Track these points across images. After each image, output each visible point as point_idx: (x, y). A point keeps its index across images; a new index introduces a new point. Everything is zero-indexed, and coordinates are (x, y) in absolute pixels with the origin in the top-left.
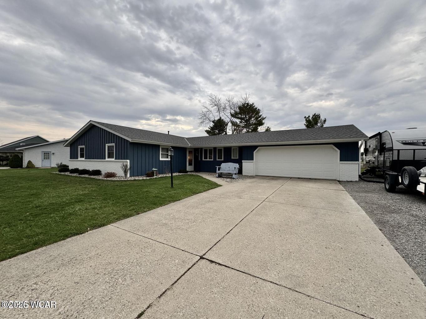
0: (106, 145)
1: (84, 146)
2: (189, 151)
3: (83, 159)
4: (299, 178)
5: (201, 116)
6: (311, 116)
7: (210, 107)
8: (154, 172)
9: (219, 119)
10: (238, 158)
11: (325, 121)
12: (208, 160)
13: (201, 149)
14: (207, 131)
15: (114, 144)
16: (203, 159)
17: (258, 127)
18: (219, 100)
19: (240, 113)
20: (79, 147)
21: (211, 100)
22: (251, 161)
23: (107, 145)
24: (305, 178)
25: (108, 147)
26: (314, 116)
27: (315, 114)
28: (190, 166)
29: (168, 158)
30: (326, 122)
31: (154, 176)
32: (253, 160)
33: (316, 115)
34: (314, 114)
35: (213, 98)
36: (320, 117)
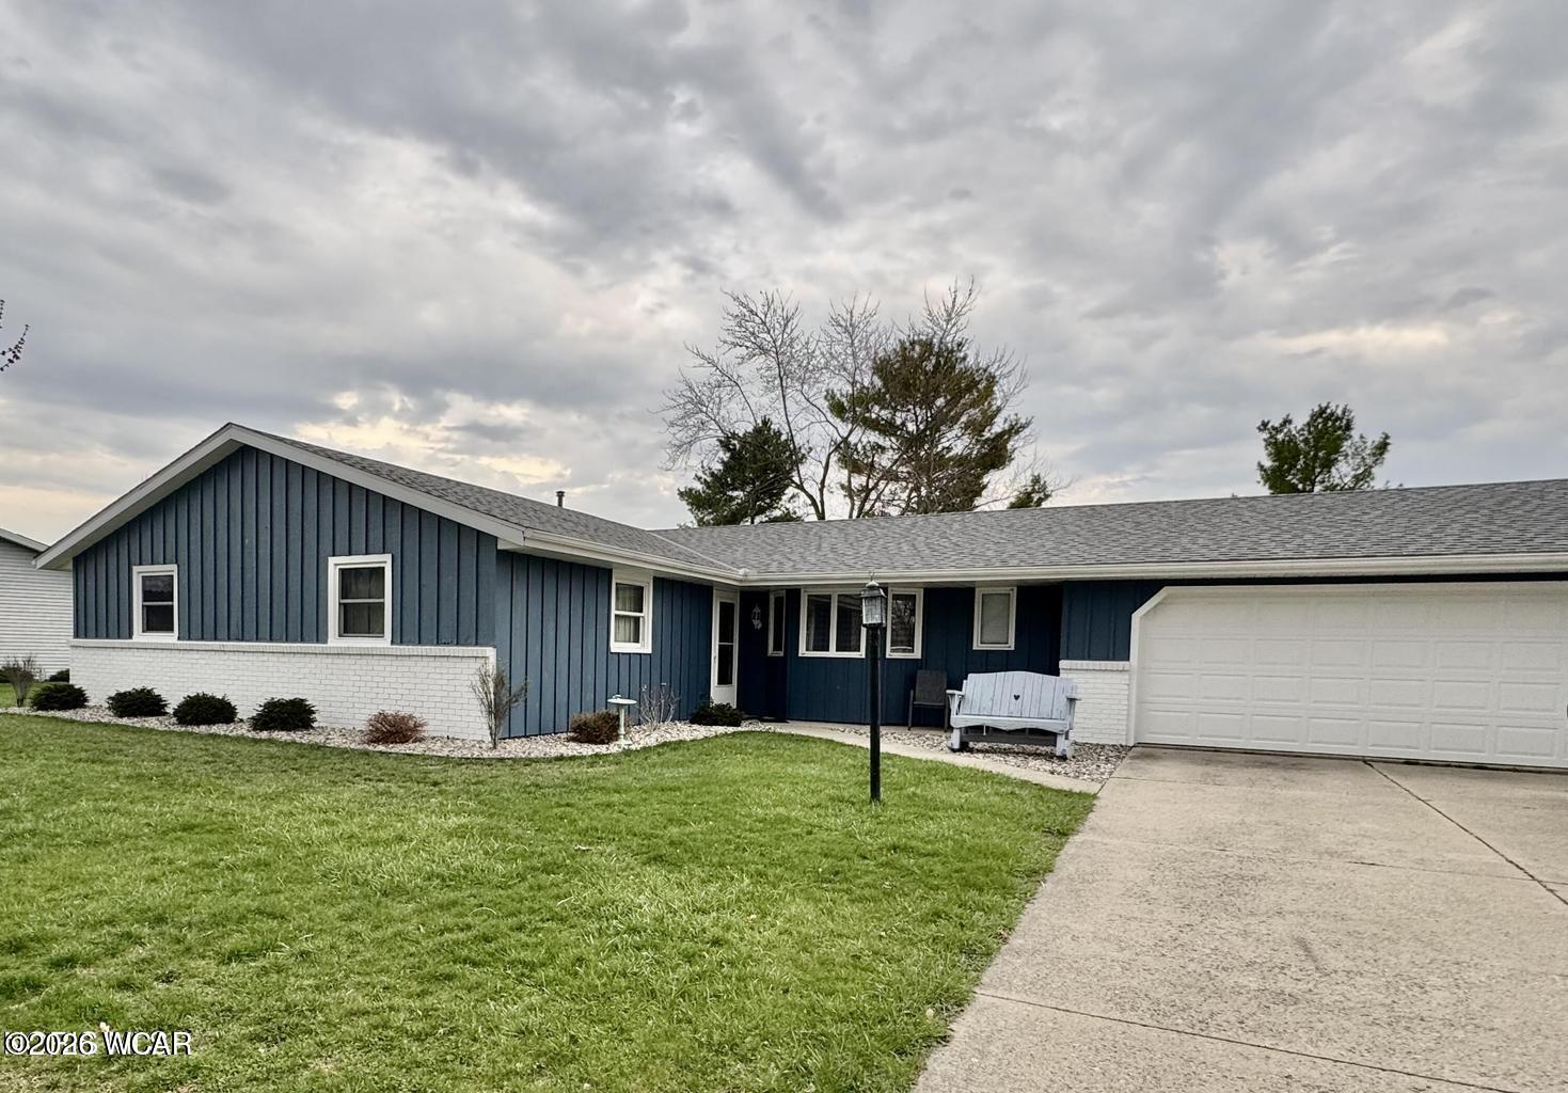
0: (332, 561)
1: (174, 567)
2: (721, 603)
3: (169, 638)
4: (1408, 762)
5: (680, 413)
6: (1300, 420)
7: (729, 357)
8: (618, 718)
9: (758, 431)
10: (1011, 646)
11: (1382, 447)
12: (832, 653)
13: (793, 594)
14: (689, 496)
15: (388, 558)
16: (803, 651)
17: (980, 477)
18: (788, 320)
19: (879, 399)
20: (139, 572)
21: (741, 321)
22: (1120, 665)
23: (334, 565)
24: (1448, 765)
25: (346, 575)
26: (1314, 417)
27: (1322, 411)
28: (724, 688)
29: (636, 640)
30: (1386, 456)
31: (617, 737)
32: (1128, 659)
33: (1329, 411)
34: (1316, 409)
35: (752, 306)
36: (1348, 427)
